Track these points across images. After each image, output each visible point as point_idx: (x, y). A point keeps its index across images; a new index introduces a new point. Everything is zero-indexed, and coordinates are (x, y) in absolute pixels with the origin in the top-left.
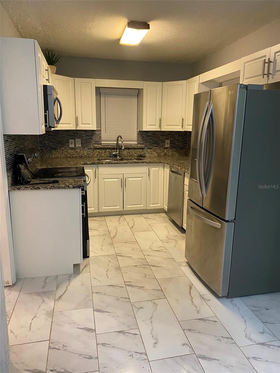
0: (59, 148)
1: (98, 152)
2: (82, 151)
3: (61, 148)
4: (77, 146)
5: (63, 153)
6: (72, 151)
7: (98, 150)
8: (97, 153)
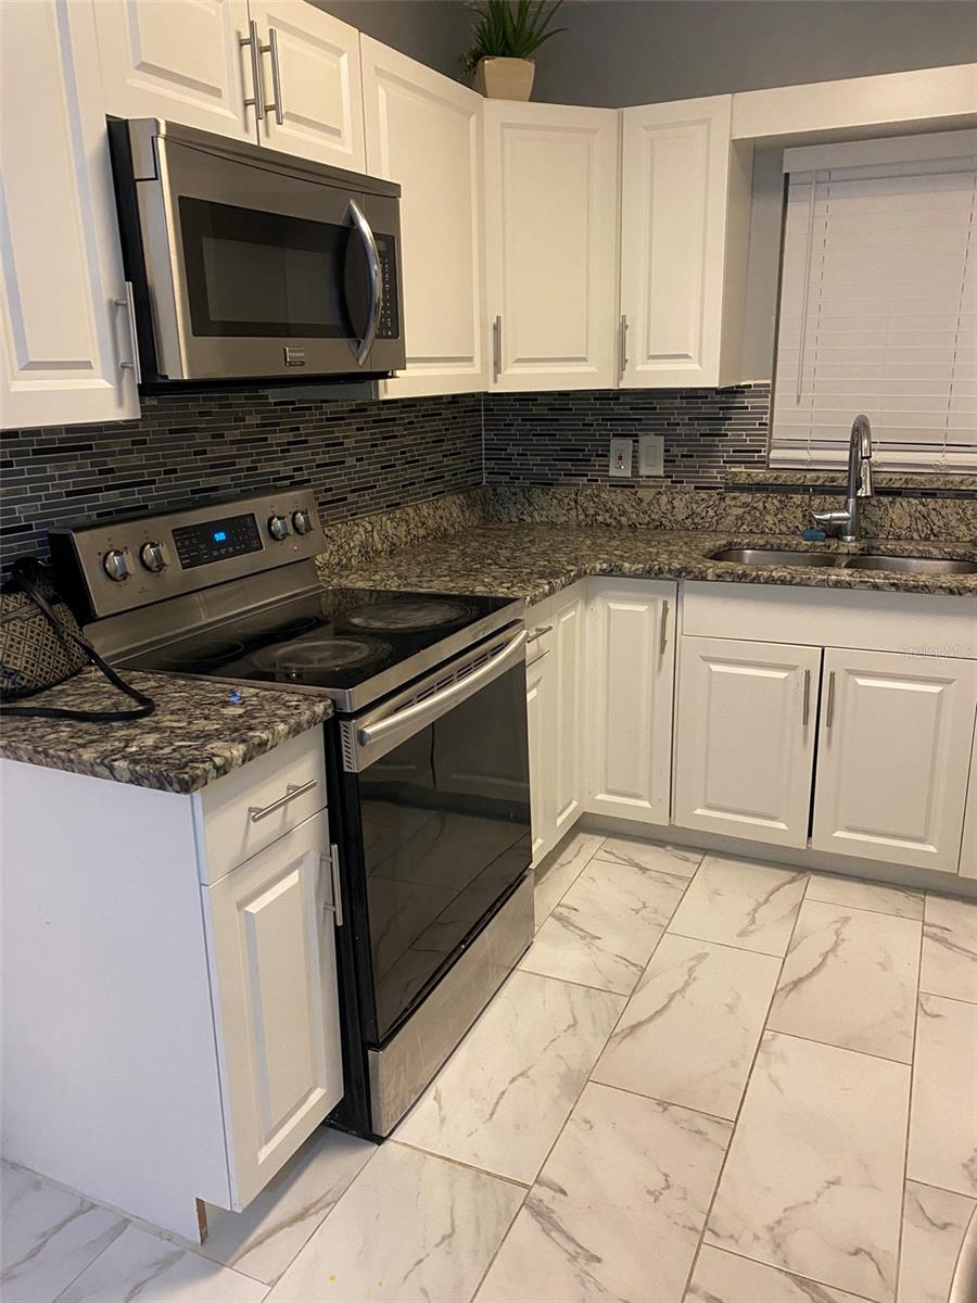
0: (562, 479)
1: (745, 505)
2: (664, 499)
3: (575, 480)
4: (644, 471)
5: (576, 502)
6: (619, 497)
7: (746, 498)
8: (740, 511)
